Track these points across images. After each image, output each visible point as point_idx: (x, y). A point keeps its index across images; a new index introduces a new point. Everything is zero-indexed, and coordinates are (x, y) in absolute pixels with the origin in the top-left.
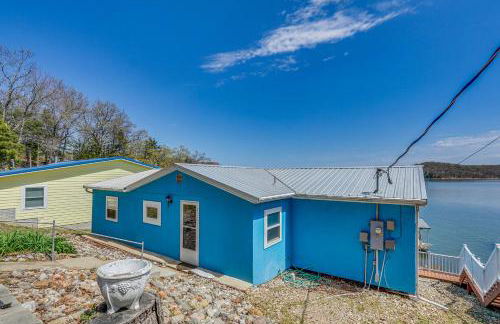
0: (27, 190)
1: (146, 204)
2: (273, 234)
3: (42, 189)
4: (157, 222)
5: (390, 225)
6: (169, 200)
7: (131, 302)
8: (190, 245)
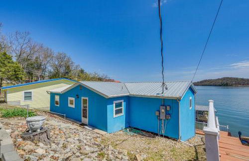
0: (25, 93)
1: (70, 98)
2: (118, 112)
3: (31, 93)
4: (73, 106)
5: (168, 108)
6: (78, 97)
7: (37, 129)
8: (85, 116)
